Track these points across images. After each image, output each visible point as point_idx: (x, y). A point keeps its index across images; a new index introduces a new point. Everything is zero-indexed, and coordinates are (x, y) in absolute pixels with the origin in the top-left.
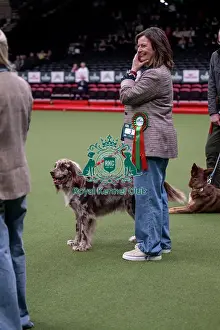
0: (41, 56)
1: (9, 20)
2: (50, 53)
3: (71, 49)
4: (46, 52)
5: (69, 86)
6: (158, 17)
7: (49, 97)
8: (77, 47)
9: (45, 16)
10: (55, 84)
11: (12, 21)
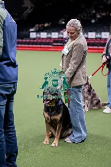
0: (46, 25)
1: (29, 8)
2: (50, 23)
3: (60, 21)
4: (48, 23)
5: (61, 39)
6: (102, 7)
7: (51, 45)
8: (63, 21)
9: (46, 5)
10: (54, 38)
11: (31, 8)
